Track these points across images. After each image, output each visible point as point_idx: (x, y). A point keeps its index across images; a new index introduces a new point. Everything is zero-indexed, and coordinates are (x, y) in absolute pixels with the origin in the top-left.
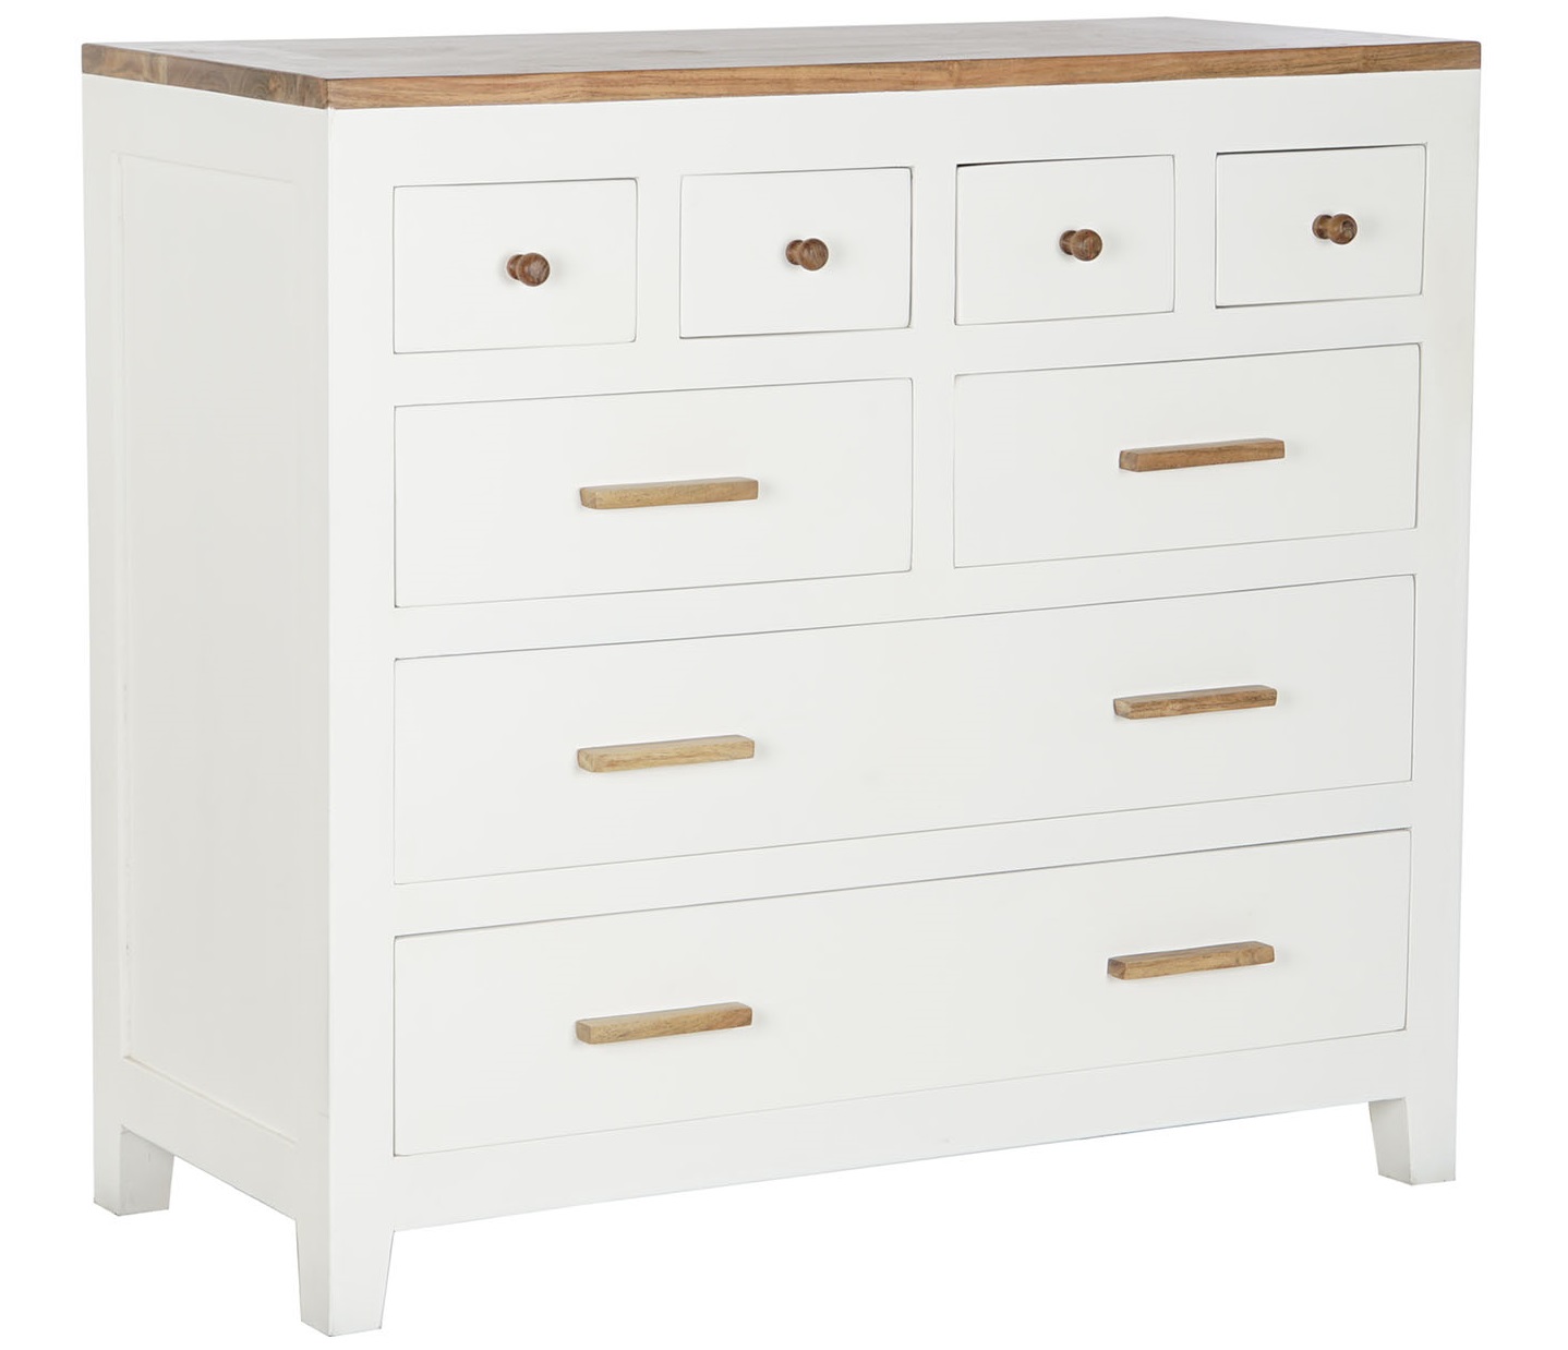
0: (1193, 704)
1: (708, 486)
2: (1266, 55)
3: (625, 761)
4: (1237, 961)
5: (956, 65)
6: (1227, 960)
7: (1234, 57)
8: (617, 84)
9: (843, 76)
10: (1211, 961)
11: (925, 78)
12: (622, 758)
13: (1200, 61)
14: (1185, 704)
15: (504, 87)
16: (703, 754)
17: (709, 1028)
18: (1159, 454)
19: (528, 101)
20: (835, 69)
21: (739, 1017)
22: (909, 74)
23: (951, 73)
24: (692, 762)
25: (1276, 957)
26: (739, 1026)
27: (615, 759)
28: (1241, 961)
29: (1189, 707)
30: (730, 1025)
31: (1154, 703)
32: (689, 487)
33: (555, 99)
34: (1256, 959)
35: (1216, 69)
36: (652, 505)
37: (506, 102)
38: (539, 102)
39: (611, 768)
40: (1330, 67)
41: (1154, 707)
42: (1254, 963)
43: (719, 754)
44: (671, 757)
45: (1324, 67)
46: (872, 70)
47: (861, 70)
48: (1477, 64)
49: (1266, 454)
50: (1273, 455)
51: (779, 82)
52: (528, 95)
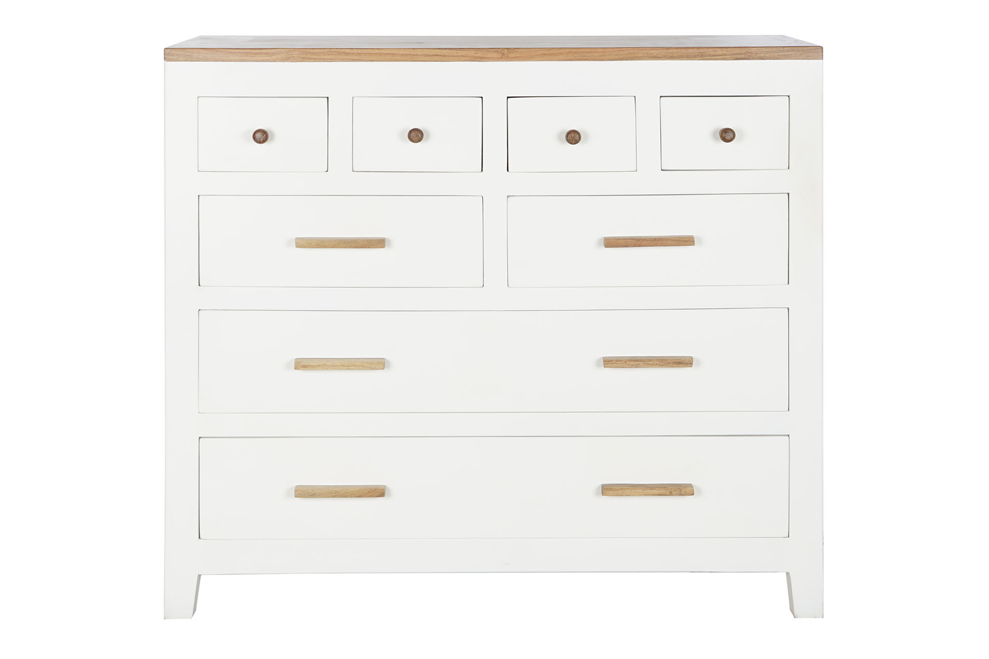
0: (641, 363)
1: (356, 240)
2: (688, 50)
3: (311, 366)
4: (671, 492)
5: (506, 50)
6: (662, 491)
7: (670, 51)
8: (316, 54)
9: (442, 54)
10: (655, 491)
11: (488, 56)
12: (309, 364)
13: (649, 52)
14: (637, 363)
15: (256, 54)
16: (355, 366)
17: (360, 496)
18: (618, 239)
19: (268, 61)
20: (437, 50)
21: (379, 492)
22: (480, 54)
23: (503, 54)
24: (349, 369)
25: (695, 493)
26: (376, 497)
27: (306, 364)
28: (673, 493)
29: (639, 364)
30: (372, 496)
31: (617, 361)
32: (346, 240)
33: (283, 60)
34: (682, 492)
35: (659, 56)
36: (325, 247)
37: (256, 61)
38: (275, 61)
39: (304, 368)
40: (729, 56)
41: (618, 363)
42: (681, 495)
43: (364, 366)
44: (337, 366)
45: (725, 57)
46: (458, 51)
47: (451, 51)
48: (821, 57)
49: (683, 243)
50: (687, 244)
51: (406, 55)
52: (269, 58)
